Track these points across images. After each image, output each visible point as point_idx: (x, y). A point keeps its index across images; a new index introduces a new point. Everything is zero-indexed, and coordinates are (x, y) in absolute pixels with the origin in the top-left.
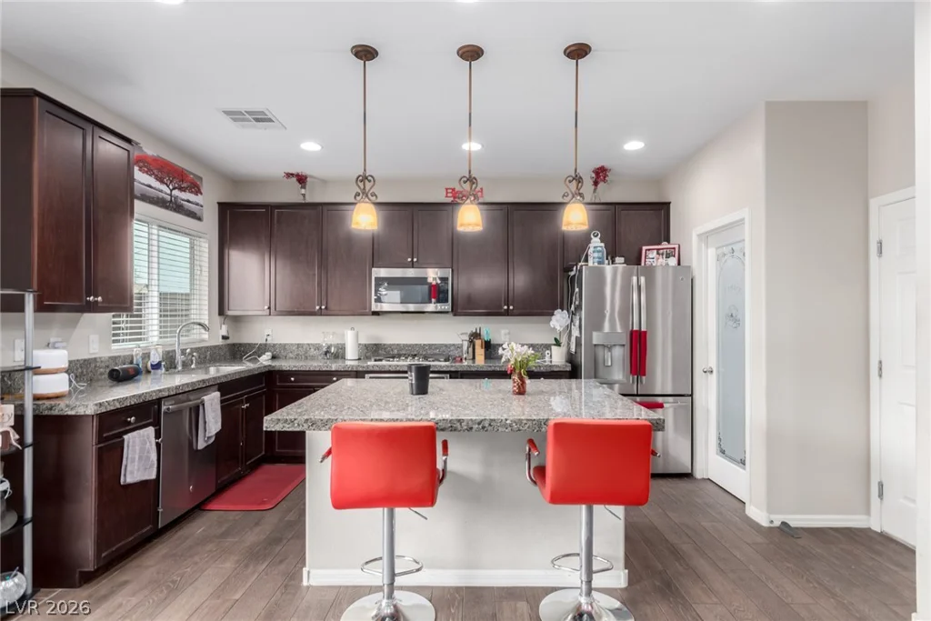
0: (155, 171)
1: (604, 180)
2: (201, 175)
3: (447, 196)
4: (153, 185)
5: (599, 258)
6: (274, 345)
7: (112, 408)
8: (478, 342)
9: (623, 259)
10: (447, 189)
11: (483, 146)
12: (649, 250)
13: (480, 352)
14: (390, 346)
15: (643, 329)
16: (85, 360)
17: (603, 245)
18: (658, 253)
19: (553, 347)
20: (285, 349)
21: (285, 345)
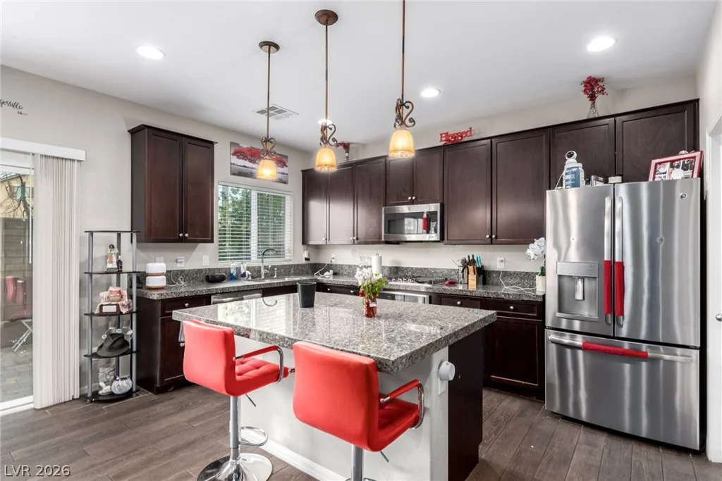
0: (249, 157)
1: (602, 91)
2: (286, 154)
3: (441, 141)
4: (247, 165)
5: (573, 180)
6: (336, 265)
7: (170, 297)
8: (471, 268)
9: (620, 177)
10: (441, 135)
11: (440, 91)
12: (660, 163)
13: (473, 278)
14: (407, 268)
15: (617, 259)
16: (199, 270)
17: (580, 165)
18: (672, 166)
19: (537, 277)
20: (342, 269)
21: (342, 265)
